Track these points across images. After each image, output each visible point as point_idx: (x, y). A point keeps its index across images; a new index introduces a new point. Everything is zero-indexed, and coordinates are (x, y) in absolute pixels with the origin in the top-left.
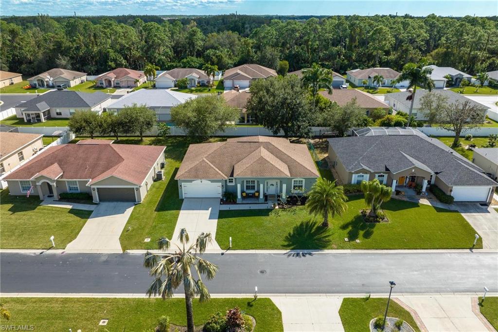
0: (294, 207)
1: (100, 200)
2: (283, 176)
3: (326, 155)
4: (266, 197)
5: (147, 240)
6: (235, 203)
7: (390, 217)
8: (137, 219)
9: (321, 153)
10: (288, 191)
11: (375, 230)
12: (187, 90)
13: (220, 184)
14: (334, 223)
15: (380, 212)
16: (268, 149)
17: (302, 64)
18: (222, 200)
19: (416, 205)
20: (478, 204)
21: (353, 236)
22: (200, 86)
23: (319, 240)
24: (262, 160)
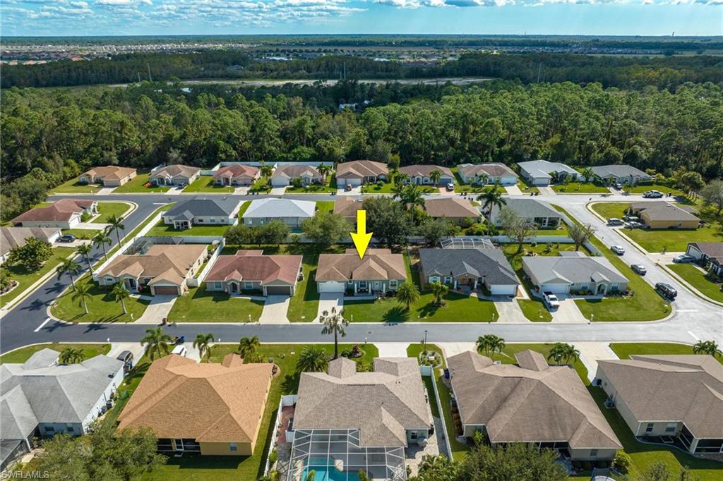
0: (391, 298)
1: (268, 294)
2: (383, 279)
3: (418, 260)
4: (372, 291)
5: (303, 317)
6: (353, 295)
7: (448, 304)
8: (294, 305)
9: (415, 258)
10: (387, 288)
11: (437, 312)
12: (302, 189)
13: (344, 284)
14: (413, 307)
15: (443, 301)
16: (375, 260)
17: (414, 154)
18: (345, 294)
19: (467, 296)
20: (508, 297)
21: (423, 315)
22: (315, 184)
23: (403, 317)
24: (371, 269)
